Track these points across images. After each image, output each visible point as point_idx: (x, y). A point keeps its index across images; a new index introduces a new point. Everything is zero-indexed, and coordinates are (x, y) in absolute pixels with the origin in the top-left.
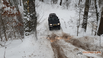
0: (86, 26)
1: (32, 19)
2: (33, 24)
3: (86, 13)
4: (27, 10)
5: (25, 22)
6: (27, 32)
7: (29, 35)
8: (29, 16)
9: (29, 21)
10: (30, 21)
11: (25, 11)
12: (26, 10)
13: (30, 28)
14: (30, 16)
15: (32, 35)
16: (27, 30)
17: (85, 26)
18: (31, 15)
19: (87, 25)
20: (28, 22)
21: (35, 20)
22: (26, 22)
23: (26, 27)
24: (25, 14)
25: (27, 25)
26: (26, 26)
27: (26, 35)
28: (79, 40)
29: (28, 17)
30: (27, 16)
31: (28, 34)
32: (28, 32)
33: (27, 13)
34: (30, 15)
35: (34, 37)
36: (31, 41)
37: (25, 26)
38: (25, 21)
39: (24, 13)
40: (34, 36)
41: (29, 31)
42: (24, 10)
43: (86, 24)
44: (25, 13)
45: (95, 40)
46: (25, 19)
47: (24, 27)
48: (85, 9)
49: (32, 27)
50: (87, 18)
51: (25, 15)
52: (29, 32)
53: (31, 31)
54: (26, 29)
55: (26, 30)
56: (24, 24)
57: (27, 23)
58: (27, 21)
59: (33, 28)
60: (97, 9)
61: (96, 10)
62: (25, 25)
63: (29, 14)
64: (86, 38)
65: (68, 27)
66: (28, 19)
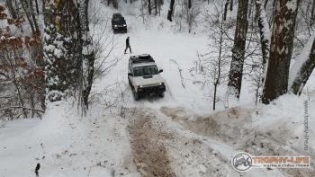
0: (240, 81)
1: (69, 53)
2: (72, 68)
3: (240, 44)
4: (55, 24)
5: (49, 60)
6: (54, 91)
7: (59, 99)
8: (60, 43)
9: (59, 57)
10: (62, 58)
11: (48, 28)
12: (52, 26)
13: (62, 78)
14: (64, 44)
15: (69, 99)
16: (54, 85)
17: (236, 80)
18: (67, 39)
19: (243, 76)
20: (58, 61)
21: (77, 55)
22: (52, 61)
23: (52, 76)
24: (48, 37)
25: (53, 71)
26: (50, 72)
27: (52, 101)
28: (215, 119)
29: (56, 46)
30: (55, 42)
31: (56, 96)
32: (56, 91)
33: (53, 34)
34: (62, 39)
35: (76, 106)
36: (67, 117)
37: (47, 74)
38: (49, 57)
39: (46, 34)
40: (76, 102)
41: (61, 88)
42: (44, 27)
43: (240, 75)
44: (48, 33)
45: (254, 115)
46: (48, 53)
47: (46, 76)
48: (237, 31)
49: (69, 75)
50: (242, 57)
51: (49, 41)
52: (59, 89)
53: (66, 87)
54: (52, 82)
55: (51, 84)
56: (46, 68)
57: (54, 65)
58: (55, 57)
59: (71, 80)
60: (263, 30)
61: (261, 33)
62: (49, 68)
63: (59, 36)
64: (234, 111)
65: (189, 84)
66: (58, 53)
